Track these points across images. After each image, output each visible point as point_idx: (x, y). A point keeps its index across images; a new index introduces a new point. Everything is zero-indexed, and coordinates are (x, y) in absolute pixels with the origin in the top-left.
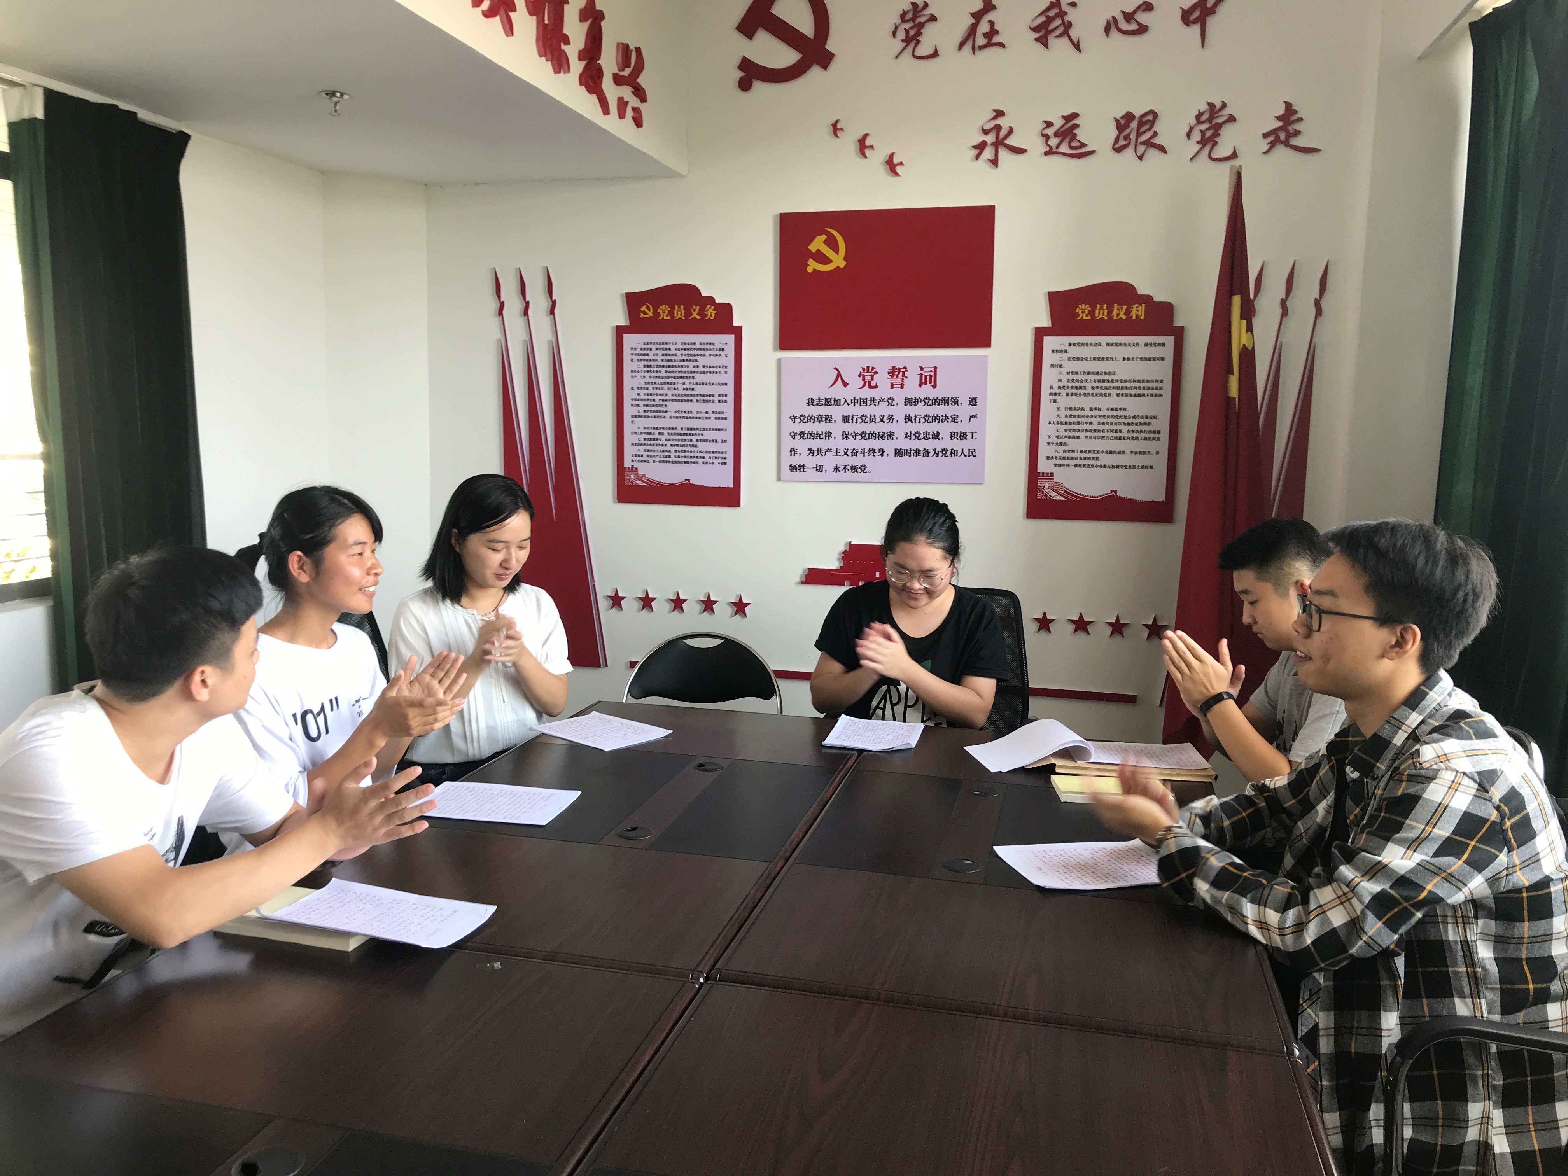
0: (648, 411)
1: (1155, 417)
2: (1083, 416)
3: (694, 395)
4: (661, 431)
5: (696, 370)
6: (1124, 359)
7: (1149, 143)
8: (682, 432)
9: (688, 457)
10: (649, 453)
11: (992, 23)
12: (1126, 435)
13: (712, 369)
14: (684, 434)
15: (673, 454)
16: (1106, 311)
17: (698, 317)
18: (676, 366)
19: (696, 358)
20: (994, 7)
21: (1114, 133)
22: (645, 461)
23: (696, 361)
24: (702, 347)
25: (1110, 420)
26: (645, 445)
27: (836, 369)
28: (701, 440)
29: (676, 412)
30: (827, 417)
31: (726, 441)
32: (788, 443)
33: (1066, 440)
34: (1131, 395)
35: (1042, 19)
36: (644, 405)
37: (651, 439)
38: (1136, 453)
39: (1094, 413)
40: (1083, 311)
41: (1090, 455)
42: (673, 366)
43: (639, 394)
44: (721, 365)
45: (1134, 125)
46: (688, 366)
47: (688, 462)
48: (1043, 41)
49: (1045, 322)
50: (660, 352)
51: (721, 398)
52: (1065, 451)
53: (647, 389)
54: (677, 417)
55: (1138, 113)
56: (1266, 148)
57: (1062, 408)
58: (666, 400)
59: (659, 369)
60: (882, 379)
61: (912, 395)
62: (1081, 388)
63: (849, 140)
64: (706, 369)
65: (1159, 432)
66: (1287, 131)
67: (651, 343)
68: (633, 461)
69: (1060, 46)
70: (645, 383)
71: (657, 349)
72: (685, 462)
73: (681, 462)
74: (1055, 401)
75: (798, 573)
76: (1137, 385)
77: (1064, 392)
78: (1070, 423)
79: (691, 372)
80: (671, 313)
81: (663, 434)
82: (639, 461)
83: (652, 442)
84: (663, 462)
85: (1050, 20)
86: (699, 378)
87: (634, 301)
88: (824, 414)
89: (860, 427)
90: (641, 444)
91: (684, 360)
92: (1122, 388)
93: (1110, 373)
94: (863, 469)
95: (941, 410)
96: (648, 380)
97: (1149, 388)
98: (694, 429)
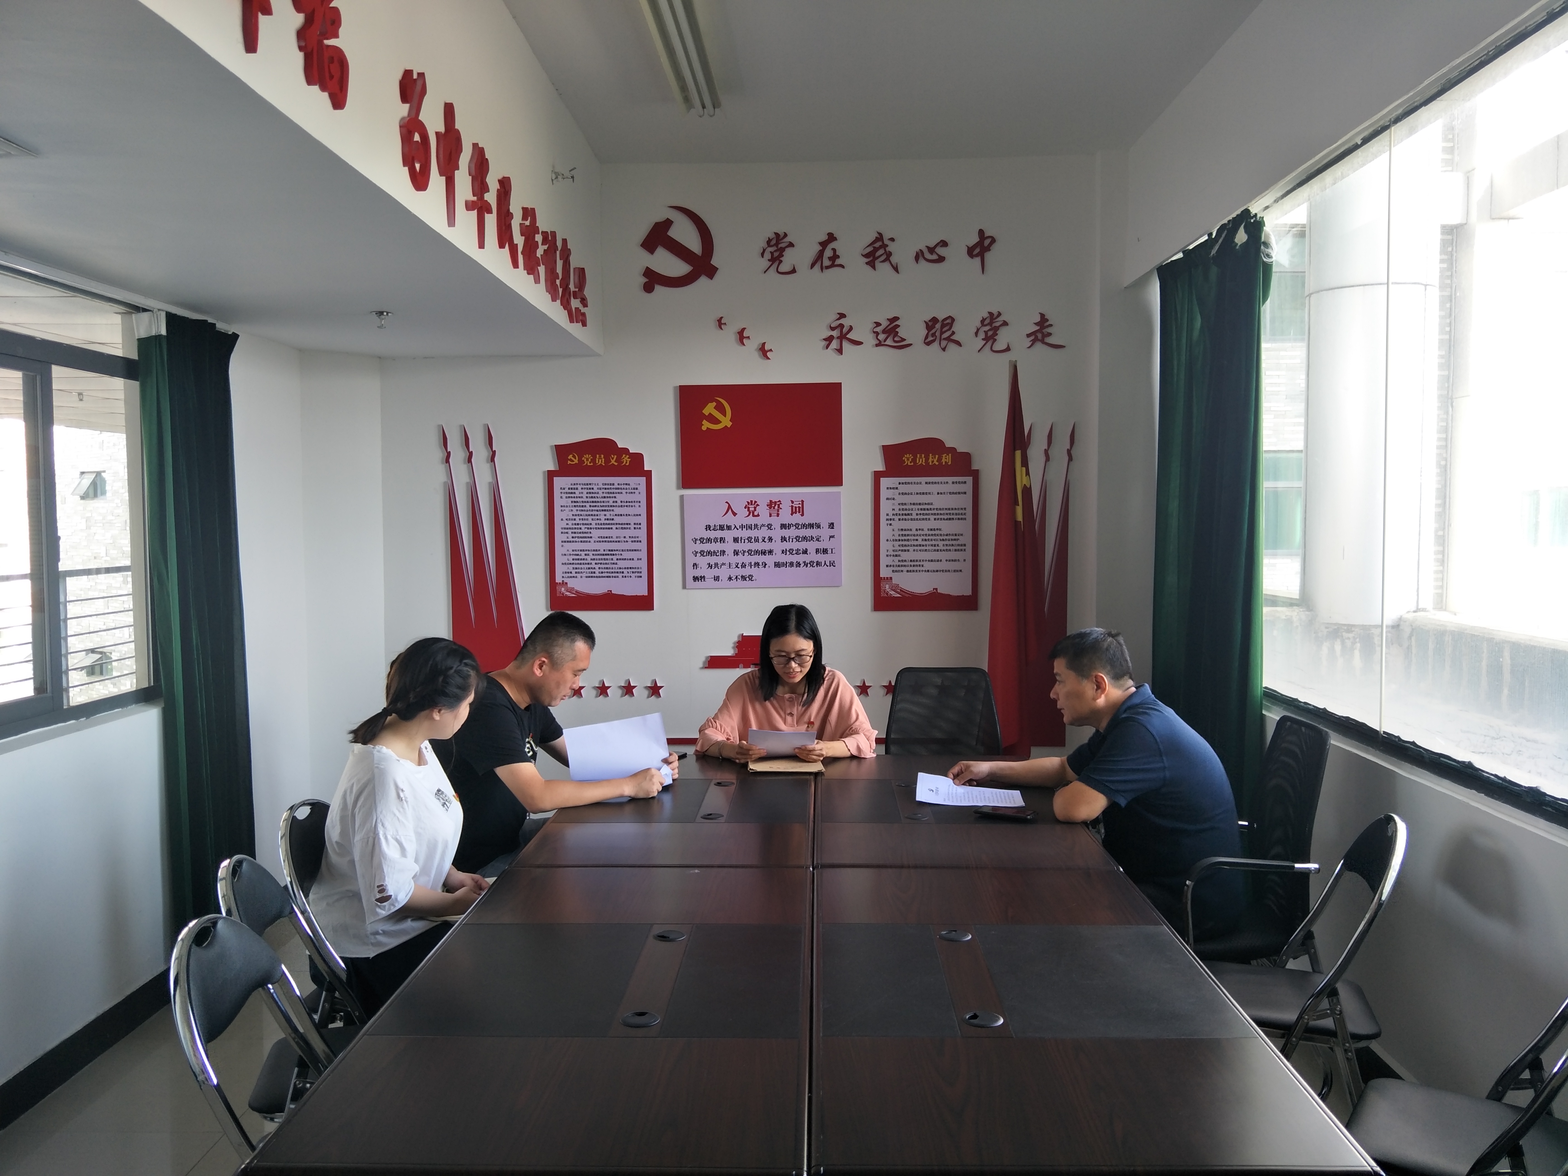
0: (575, 537)
1: (962, 535)
2: (911, 535)
3: (614, 524)
4: (587, 553)
5: (615, 504)
6: (938, 493)
7: (949, 339)
8: (605, 553)
9: (610, 573)
10: (577, 571)
11: (834, 250)
12: (943, 548)
13: (628, 504)
14: (606, 555)
15: (597, 571)
16: (924, 459)
17: (616, 464)
18: (598, 502)
19: (615, 495)
20: (835, 239)
21: (925, 332)
22: (574, 577)
23: (615, 497)
24: (620, 487)
25: (930, 538)
26: (573, 564)
27: (727, 502)
28: (620, 559)
29: (599, 537)
30: (721, 539)
31: (641, 559)
32: (691, 559)
33: (900, 553)
34: (944, 519)
35: (870, 249)
36: (572, 533)
37: (578, 559)
38: (950, 561)
39: (919, 532)
40: (908, 459)
41: (918, 563)
42: (595, 502)
43: (567, 524)
44: (636, 500)
45: (938, 326)
46: (608, 502)
47: (610, 577)
48: (872, 264)
49: (881, 467)
50: (585, 491)
51: (636, 526)
52: (899, 561)
53: (575, 520)
54: (600, 542)
55: (941, 318)
56: (1030, 344)
57: (896, 530)
58: (591, 528)
59: (584, 504)
60: (763, 510)
61: (786, 522)
62: (908, 514)
63: (730, 332)
64: (623, 504)
65: (965, 545)
66: (1043, 333)
67: (577, 484)
68: (563, 577)
69: (883, 268)
70: (573, 515)
71: (582, 489)
72: (607, 577)
73: (604, 577)
74: (891, 525)
75: (701, 660)
76: (948, 512)
77: (896, 518)
78: (902, 540)
79: (611, 506)
80: (593, 461)
81: (588, 555)
82: (568, 577)
83: (579, 562)
84: (589, 577)
85: (876, 250)
86: (618, 511)
87: (562, 451)
88: (719, 537)
89: (747, 546)
90: (570, 564)
91: (605, 497)
92: (938, 514)
93: (928, 504)
94: (751, 577)
95: (808, 532)
96: (575, 512)
97: (956, 514)
98: (614, 550)
